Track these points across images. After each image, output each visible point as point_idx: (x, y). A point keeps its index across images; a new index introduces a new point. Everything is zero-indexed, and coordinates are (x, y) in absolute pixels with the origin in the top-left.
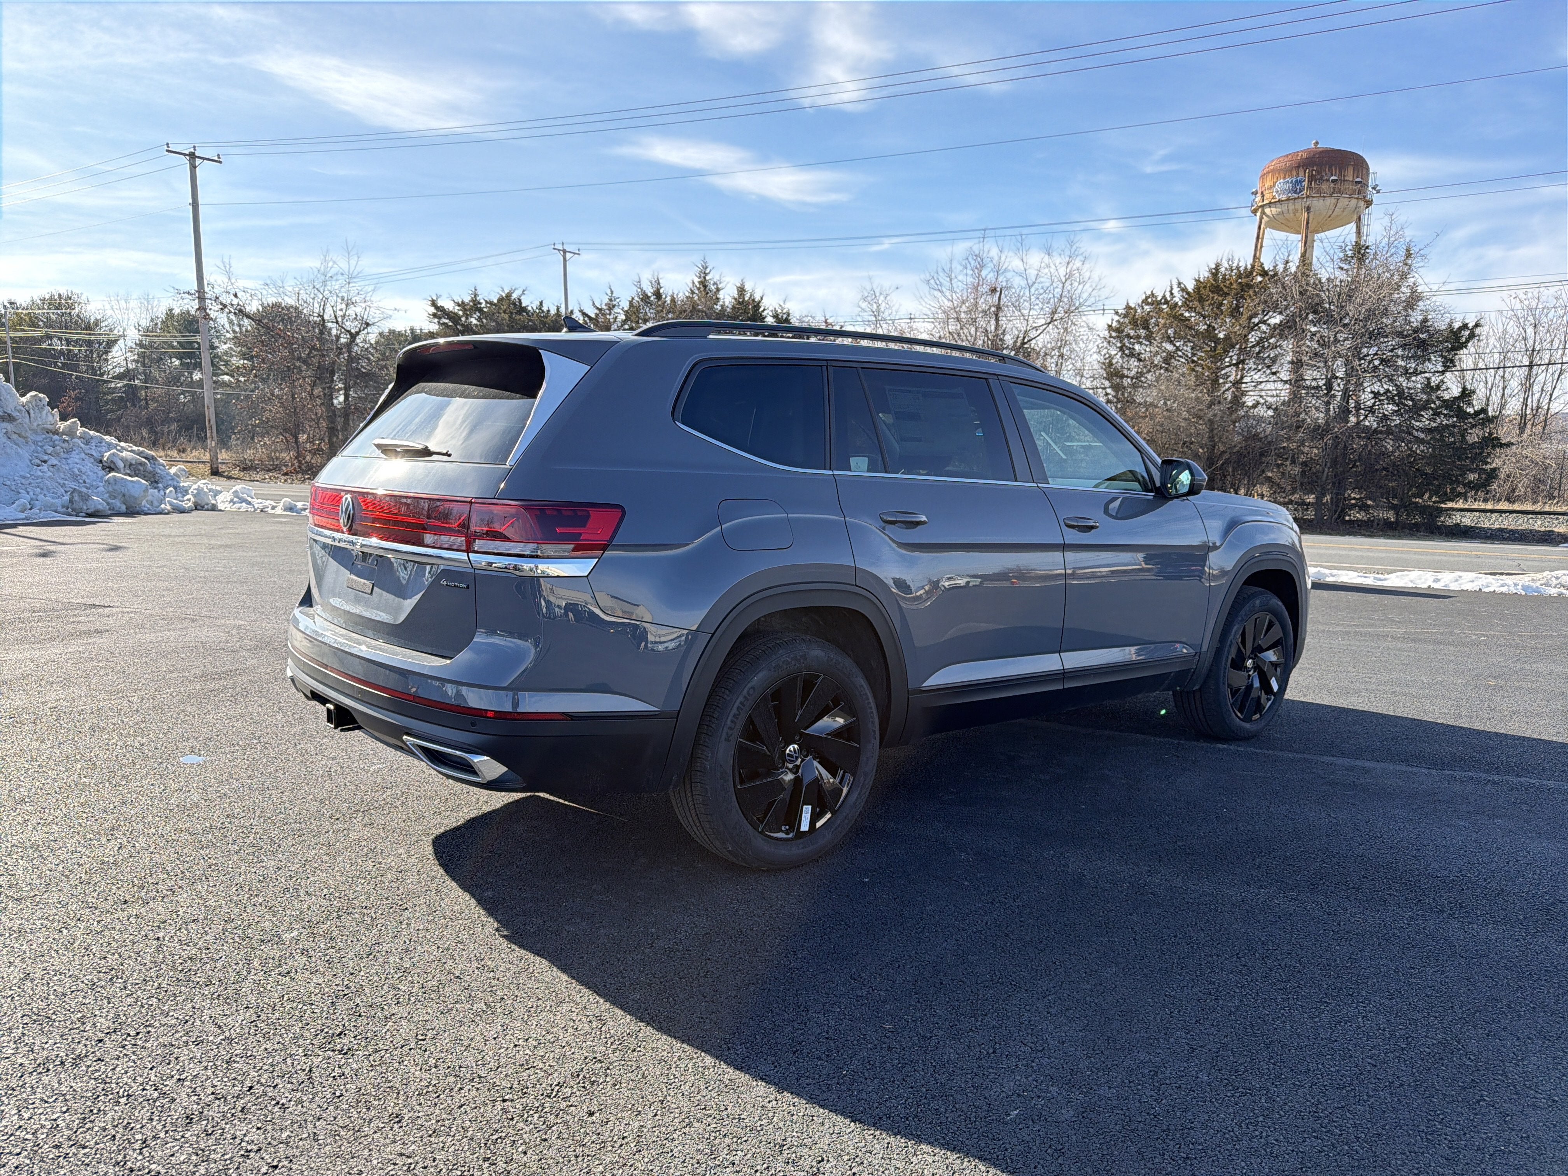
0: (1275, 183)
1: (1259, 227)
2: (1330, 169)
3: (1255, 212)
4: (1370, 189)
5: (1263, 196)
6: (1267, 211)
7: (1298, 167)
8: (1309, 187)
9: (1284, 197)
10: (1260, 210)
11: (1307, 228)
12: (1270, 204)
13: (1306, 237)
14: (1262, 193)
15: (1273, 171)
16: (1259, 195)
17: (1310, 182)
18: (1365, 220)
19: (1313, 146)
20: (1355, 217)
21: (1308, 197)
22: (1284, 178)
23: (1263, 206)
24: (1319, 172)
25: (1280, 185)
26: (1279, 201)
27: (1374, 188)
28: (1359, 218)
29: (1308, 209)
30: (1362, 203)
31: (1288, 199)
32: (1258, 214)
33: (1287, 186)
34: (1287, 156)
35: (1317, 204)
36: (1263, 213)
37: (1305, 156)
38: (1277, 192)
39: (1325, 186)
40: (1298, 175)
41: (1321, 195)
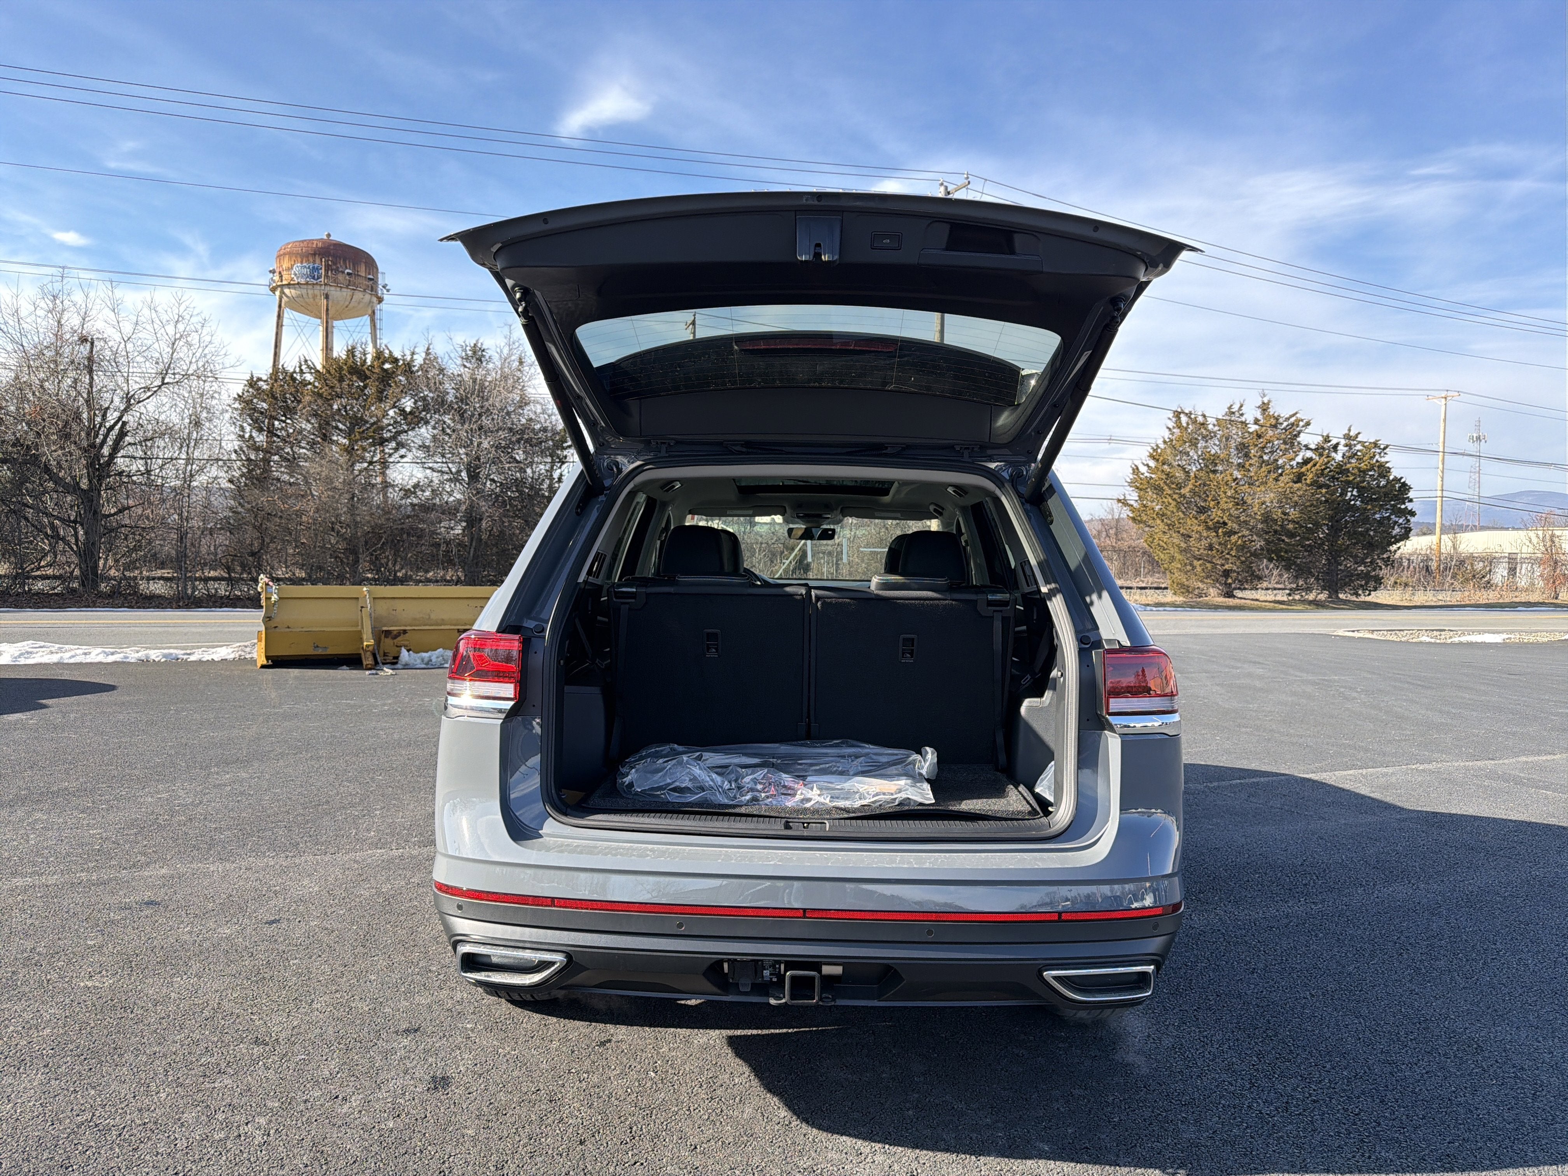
0: (292, 266)
1: (280, 306)
2: (345, 261)
3: (273, 290)
4: (380, 287)
5: (281, 277)
6: (287, 291)
7: (314, 254)
8: (326, 276)
9: (303, 281)
10: (279, 289)
11: (327, 314)
12: (289, 285)
13: (327, 322)
14: (280, 273)
15: (290, 254)
16: (277, 274)
17: (327, 271)
18: (378, 315)
19: (325, 237)
20: (370, 312)
21: (325, 285)
22: (302, 263)
23: (282, 286)
24: (335, 263)
25: (297, 268)
26: (298, 283)
27: (384, 287)
28: (374, 312)
29: (327, 297)
30: (375, 299)
31: (307, 284)
32: (278, 293)
33: (305, 271)
34: (303, 241)
35: (334, 293)
36: (282, 292)
37: (320, 245)
38: (295, 275)
39: (340, 277)
40: (314, 262)
41: (338, 284)
